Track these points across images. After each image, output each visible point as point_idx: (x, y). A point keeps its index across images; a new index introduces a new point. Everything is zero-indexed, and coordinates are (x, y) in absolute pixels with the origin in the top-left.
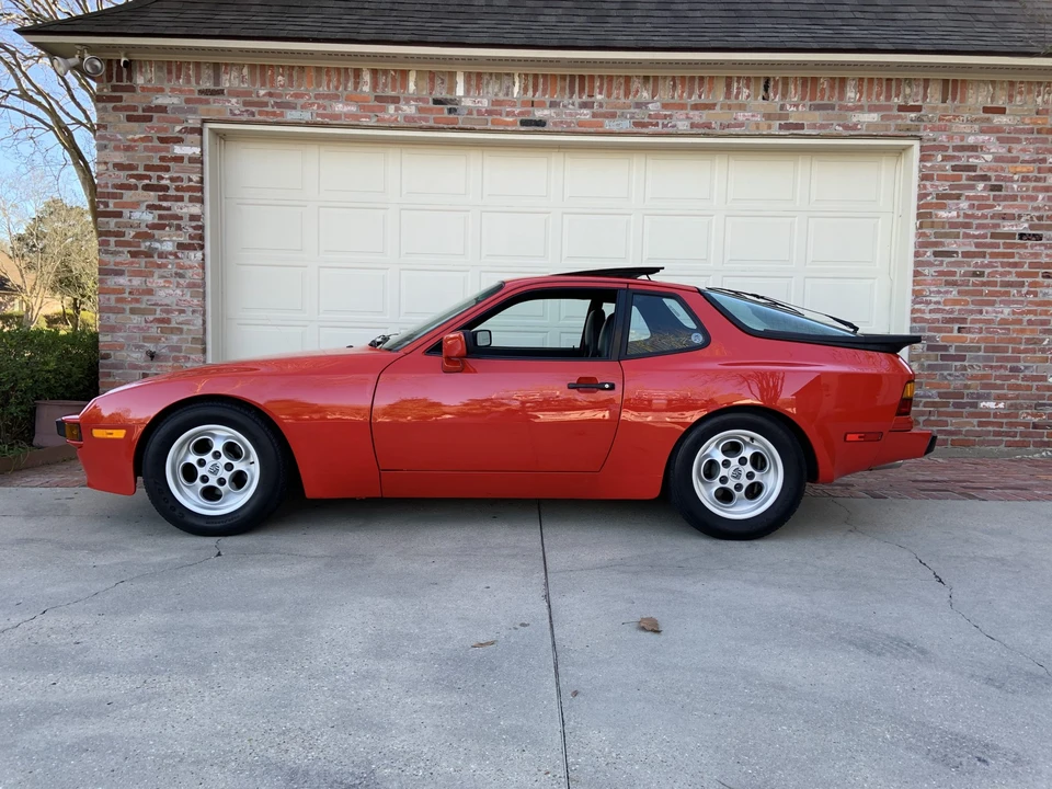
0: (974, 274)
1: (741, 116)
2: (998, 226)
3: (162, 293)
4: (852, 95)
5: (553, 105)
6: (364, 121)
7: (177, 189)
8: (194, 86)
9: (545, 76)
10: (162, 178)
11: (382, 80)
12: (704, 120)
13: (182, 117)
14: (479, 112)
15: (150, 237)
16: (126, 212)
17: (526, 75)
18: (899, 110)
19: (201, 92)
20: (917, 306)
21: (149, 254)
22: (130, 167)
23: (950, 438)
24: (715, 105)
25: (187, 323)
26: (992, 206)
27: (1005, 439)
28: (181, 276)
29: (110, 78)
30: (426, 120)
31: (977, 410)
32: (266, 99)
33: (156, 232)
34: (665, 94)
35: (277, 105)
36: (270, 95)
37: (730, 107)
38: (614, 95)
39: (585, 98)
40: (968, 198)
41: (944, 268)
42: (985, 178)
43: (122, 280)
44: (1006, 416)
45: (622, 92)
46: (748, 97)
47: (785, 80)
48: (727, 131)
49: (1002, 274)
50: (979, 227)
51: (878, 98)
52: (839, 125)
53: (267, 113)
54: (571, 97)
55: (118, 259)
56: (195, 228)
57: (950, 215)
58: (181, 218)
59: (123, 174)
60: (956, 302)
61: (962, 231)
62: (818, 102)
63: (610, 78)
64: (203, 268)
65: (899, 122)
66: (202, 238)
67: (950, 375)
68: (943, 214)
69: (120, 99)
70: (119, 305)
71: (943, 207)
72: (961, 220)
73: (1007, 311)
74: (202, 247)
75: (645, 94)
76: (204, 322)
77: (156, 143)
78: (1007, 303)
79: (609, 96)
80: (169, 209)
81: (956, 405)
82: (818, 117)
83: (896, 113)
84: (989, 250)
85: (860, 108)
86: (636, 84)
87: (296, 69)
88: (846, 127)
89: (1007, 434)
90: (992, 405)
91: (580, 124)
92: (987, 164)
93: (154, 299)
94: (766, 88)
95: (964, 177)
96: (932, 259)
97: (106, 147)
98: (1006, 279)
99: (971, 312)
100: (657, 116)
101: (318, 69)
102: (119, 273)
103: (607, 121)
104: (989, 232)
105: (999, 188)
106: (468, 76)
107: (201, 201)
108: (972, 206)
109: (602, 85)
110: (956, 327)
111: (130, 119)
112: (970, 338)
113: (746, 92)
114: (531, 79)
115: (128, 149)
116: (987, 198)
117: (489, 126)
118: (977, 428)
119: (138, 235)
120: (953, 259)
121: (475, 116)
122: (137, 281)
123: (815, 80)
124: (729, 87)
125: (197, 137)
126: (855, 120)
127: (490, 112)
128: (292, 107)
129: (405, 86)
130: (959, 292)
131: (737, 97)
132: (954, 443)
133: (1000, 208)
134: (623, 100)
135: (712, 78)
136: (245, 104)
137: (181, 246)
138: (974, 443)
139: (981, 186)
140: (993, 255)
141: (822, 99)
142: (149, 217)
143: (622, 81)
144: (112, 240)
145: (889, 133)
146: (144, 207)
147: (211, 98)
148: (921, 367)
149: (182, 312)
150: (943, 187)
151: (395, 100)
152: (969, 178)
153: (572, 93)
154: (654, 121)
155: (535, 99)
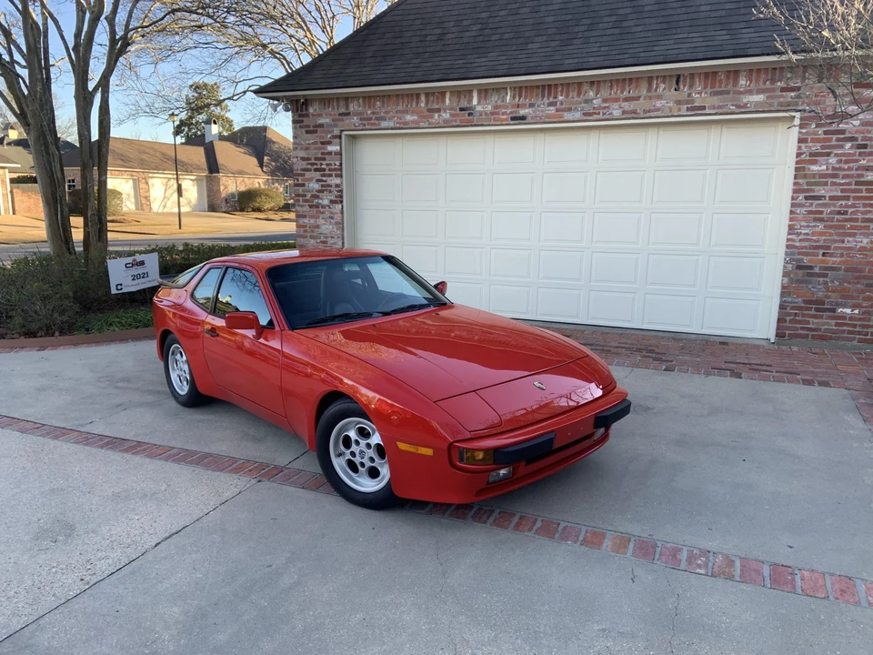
0: (839, 213)
1: (658, 104)
2: (862, 176)
3: (323, 227)
4: (744, 82)
5: (531, 105)
6: (422, 124)
7: (330, 170)
8: (336, 112)
9: (526, 87)
10: (322, 164)
11: (431, 99)
12: (632, 108)
13: (331, 129)
14: (486, 114)
15: (317, 197)
16: (307, 183)
17: (515, 88)
18: (781, 91)
19: (340, 115)
20: (790, 237)
21: (317, 206)
22: (308, 159)
23: (811, 333)
24: (640, 97)
25: (334, 243)
26: (857, 161)
27: (858, 337)
28: (332, 218)
29: (297, 111)
30: (455, 121)
31: (836, 314)
32: (371, 115)
33: (320, 194)
34: (605, 93)
35: (377, 119)
36: (373, 113)
37: (650, 98)
38: (571, 94)
39: (551, 99)
40: (836, 155)
41: (813, 209)
42: (852, 139)
43: (306, 221)
44: (860, 319)
45: (575, 94)
46: (664, 89)
47: (692, 76)
48: (648, 115)
49: (863, 213)
50: (844, 177)
51: (765, 83)
52: (733, 105)
53: (372, 124)
54: (542, 99)
55: (304, 209)
56: (338, 191)
57: (820, 168)
58: (331, 186)
59: (304, 163)
60: (821, 234)
61: (830, 180)
62: (717, 89)
63: (568, 84)
64: (342, 213)
65: (782, 100)
66: (341, 197)
67: (814, 287)
68: (815, 168)
69: (302, 121)
70: (305, 234)
71: (815, 163)
72: (830, 172)
73: (865, 241)
74: (342, 202)
75: (591, 93)
76: (343, 243)
77: (320, 145)
78: (867, 235)
79: (567, 96)
80: (326, 181)
81: (817, 310)
82: (716, 100)
83: (780, 93)
84: (853, 195)
85: (750, 92)
86: (585, 87)
87: (385, 97)
88: (738, 106)
89: (859, 333)
90: (848, 311)
91: (549, 116)
92: (855, 128)
93: (320, 231)
94: (677, 83)
95: (834, 139)
96: (804, 201)
97: (297, 148)
98: (867, 217)
99: (835, 241)
100: (599, 108)
101: (398, 96)
102: (304, 217)
103: (565, 114)
104: (853, 181)
105: (865, 146)
106: (480, 92)
107: (341, 176)
108: (840, 161)
109: (562, 90)
110: (821, 252)
111: (307, 132)
112: (832, 261)
113: (662, 86)
114: (517, 90)
115: (307, 149)
116: (854, 154)
117: (492, 122)
118: (834, 328)
119: (313, 196)
120: (821, 202)
121: (484, 116)
122: (312, 221)
123: (715, 73)
124: (650, 83)
125: (338, 140)
126: (745, 101)
127: (492, 114)
128: (383, 119)
129: (444, 101)
130: (825, 226)
131: (656, 90)
132: (813, 337)
133: (865, 162)
134: (576, 99)
135: (638, 79)
136: (361, 119)
137: (332, 202)
138: (831, 338)
139: (848, 145)
140: (855, 198)
141: (720, 87)
142: (316, 186)
143: (576, 85)
144: (301, 199)
145: (772, 109)
146: (314, 180)
147: (344, 118)
148: (791, 280)
149: (332, 237)
150: (816, 147)
151: (438, 110)
152: (838, 140)
153: (543, 97)
154: (597, 111)
155: (520, 103)
